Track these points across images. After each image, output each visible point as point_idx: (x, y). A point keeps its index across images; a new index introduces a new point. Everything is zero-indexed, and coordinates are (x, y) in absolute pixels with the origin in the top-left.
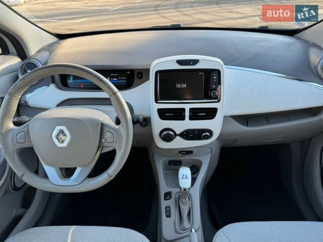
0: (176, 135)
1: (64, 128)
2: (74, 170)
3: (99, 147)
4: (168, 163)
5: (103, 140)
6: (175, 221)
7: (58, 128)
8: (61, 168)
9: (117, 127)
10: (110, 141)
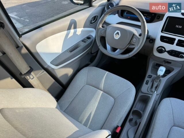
0: (165, 51)
1: (119, 32)
2: (116, 49)
3: (129, 43)
4: (155, 64)
5: (132, 41)
6: (148, 87)
7: (117, 31)
8: (112, 47)
9: (139, 37)
10: (134, 42)
